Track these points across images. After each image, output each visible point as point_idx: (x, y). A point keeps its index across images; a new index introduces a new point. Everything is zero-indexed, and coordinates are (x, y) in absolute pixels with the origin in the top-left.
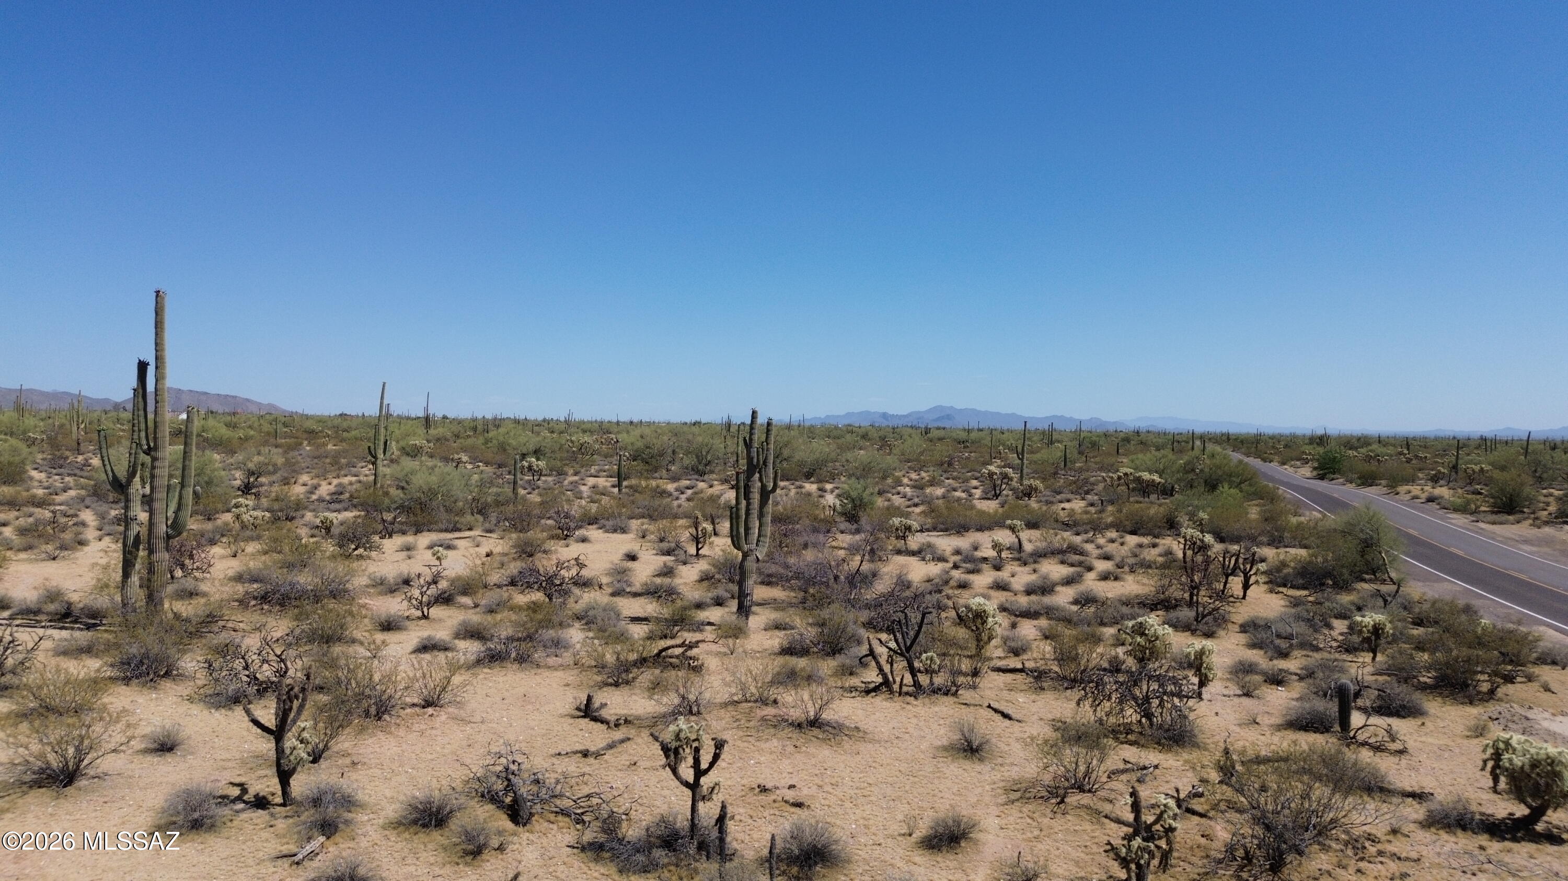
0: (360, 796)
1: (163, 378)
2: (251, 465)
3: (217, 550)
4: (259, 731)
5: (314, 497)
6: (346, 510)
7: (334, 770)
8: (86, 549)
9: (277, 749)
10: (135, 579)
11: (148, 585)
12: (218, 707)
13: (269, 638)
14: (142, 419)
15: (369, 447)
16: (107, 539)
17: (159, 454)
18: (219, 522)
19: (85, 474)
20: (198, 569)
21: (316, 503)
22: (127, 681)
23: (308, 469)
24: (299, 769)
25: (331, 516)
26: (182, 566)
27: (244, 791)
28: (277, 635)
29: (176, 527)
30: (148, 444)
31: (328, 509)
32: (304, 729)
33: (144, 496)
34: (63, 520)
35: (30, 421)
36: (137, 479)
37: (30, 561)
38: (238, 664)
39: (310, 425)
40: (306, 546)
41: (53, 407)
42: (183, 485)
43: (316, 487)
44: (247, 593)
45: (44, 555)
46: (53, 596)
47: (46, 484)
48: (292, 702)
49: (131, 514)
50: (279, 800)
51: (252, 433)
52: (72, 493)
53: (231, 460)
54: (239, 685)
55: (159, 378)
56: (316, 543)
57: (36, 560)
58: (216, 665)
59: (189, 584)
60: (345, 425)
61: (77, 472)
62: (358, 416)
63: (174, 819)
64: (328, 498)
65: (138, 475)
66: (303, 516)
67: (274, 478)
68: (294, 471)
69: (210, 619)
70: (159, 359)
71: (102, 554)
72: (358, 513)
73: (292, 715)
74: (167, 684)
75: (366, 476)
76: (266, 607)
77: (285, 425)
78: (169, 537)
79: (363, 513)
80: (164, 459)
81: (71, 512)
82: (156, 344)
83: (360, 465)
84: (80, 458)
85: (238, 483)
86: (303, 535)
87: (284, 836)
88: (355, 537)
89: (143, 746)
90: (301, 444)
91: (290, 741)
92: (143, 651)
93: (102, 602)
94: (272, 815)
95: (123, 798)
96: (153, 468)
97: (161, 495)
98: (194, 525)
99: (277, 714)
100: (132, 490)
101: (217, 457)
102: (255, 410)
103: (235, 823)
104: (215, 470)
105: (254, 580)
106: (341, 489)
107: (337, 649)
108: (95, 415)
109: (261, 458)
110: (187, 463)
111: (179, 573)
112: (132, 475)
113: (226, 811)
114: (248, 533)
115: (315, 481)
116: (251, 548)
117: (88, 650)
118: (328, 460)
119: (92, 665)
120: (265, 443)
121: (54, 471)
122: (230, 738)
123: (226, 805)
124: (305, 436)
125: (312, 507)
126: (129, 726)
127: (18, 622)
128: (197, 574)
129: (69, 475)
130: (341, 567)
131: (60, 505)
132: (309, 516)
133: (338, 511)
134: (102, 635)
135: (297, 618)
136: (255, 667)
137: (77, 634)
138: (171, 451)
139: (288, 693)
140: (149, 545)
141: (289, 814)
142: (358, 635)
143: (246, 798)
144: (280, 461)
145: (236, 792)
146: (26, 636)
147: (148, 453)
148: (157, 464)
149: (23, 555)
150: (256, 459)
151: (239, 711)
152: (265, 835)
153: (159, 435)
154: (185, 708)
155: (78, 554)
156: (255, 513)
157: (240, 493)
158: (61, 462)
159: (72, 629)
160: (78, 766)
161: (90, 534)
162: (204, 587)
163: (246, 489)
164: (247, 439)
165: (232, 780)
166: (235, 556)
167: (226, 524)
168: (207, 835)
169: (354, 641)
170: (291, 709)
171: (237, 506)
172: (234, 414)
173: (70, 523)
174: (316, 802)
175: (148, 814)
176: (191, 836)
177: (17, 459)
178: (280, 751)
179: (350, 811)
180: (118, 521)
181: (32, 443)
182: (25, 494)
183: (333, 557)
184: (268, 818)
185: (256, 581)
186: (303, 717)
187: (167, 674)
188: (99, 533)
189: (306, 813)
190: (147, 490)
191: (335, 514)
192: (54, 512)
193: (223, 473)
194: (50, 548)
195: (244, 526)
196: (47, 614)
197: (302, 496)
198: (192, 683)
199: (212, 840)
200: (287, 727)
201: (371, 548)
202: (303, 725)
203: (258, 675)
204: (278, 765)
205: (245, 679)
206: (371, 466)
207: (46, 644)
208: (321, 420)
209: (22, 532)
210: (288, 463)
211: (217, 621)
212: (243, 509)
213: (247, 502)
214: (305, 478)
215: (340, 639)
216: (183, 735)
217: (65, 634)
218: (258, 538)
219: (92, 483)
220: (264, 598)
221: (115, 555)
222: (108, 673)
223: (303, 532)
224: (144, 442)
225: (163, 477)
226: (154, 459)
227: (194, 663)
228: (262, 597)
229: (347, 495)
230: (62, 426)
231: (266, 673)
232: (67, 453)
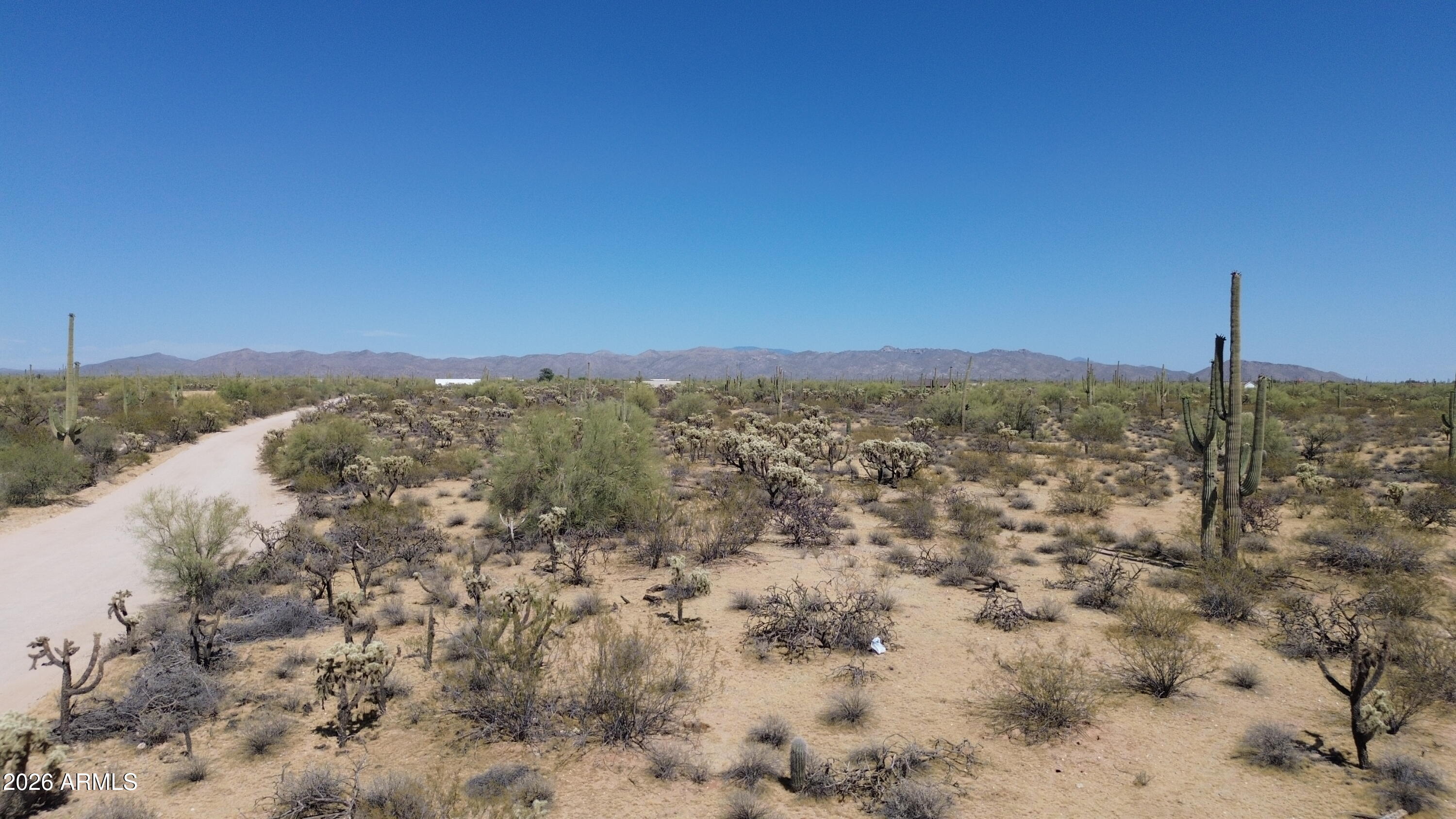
0: (1444, 781)
1: (1238, 351)
2: (1314, 432)
3: (1284, 511)
4: (1334, 688)
5: (1381, 465)
6: (1416, 480)
7: (1414, 747)
8: (1171, 499)
9: (1352, 710)
10: (1212, 528)
11: (1224, 534)
12: (1291, 658)
13: (1340, 600)
14: (1219, 389)
15: (1443, 416)
16: (1187, 493)
17: (1234, 420)
18: (1284, 484)
19: (1167, 436)
20: (1266, 526)
21: (1382, 472)
22: (1208, 617)
23: (1373, 437)
24: (1376, 736)
25: (1402, 486)
26: (1252, 522)
27: (1320, 743)
28: (1348, 599)
29: (1248, 486)
30: (1224, 410)
31: (1396, 479)
32: (1380, 697)
33: (1220, 456)
34: (1152, 473)
35: (1125, 391)
36: (1214, 441)
37: (1127, 505)
38: (1309, 621)
39: (1373, 392)
40: (1374, 514)
41: (1142, 379)
42: (1254, 448)
43: (1382, 456)
44: (1314, 554)
45: (1138, 502)
46: (1146, 536)
47: (1138, 443)
48: (1368, 667)
49: (1209, 471)
50: (1355, 760)
51: (1314, 400)
52: (1158, 451)
53: (1294, 426)
54: (1311, 641)
55: (1234, 351)
56: (1385, 512)
57: (1132, 505)
58: (1288, 617)
59: (1258, 538)
60: (1413, 392)
61: (1161, 433)
62: (1427, 383)
63: (1255, 750)
64: (1395, 467)
65: (1215, 437)
66: (1369, 484)
67: (1338, 444)
68: (1359, 439)
69: (1280, 574)
70: (1234, 334)
71: (1184, 505)
72: (1431, 485)
73: (1369, 679)
74: (1243, 627)
75: (1439, 446)
76: (1333, 570)
77: (1347, 392)
78: (1242, 495)
79: (1436, 485)
80: (1237, 424)
81: (1158, 467)
82: (1232, 321)
83: (1432, 434)
84: (1163, 422)
85: (1301, 448)
86: (1371, 503)
87: (1361, 797)
88: (1429, 509)
89: (1225, 678)
90: (1365, 412)
91: (1366, 706)
92: (1221, 593)
93: (1186, 545)
94: (1348, 773)
95: (1209, 719)
96: (1228, 431)
97: (1234, 456)
98: (1263, 486)
99: (1352, 677)
100: (1210, 451)
101: (1280, 423)
102: (1317, 379)
103: (1312, 770)
104: (1278, 435)
105: (1321, 542)
106: (1410, 459)
107: (1413, 624)
108: (1174, 386)
109: (1325, 425)
110: (1258, 428)
111: (1249, 528)
112: (1211, 437)
113: (1302, 757)
114: (1313, 497)
115: (1381, 450)
116: (1318, 511)
117: (1175, 585)
118: (1395, 429)
119: (1179, 600)
120: (1328, 411)
121: (1144, 433)
122: (1303, 689)
123: (1302, 751)
124: (1369, 403)
125: (1378, 475)
126: (1214, 658)
127: (1121, 554)
128: (1265, 531)
129: (1155, 436)
130: (1413, 540)
131: (1149, 461)
132: (1375, 484)
133: (1408, 481)
134: (1184, 574)
135: (1366, 586)
136: (1327, 625)
137: (1165, 570)
138: (1244, 416)
139: (1364, 657)
140: (1224, 500)
141: (1366, 777)
142: (1435, 612)
143: (1321, 749)
144: (1344, 428)
145: (1312, 741)
146: (1129, 567)
147: (1223, 418)
148: (1231, 428)
149: (1123, 501)
150: (1319, 426)
151: (1312, 666)
152: (1342, 790)
153: (1233, 402)
154: (1260, 652)
155: (1164, 503)
156: (1321, 478)
157: (1303, 458)
158: (1149, 425)
159: (1162, 566)
160: (1172, 683)
161: (1173, 487)
162: (1272, 543)
163: (1309, 454)
164: (1309, 406)
165: (1307, 729)
166: (1301, 517)
167: (1291, 487)
168: (1285, 774)
169: (1429, 618)
170: (1367, 674)
171: (1302, 470)
172: (1296, 382)
173: (1157, 477)
174: (1396, 773)
175: (1230, 739)
176: (1270, 771)
177: (1114, 422)
178: (1356, 713)
179: (1433, 794)
180: (1196, 477)
181: (1125, 409)
182: (1123, 450)
183: (1405, 528)
184: (1344, 774)
185: (1324, 544)
186: (1378, 685)
187: (1243, 618)
188: (1180, 486)
189: (1384, 781)
190: (1223, 451)
191: (1405, 484)
192: (1145, 466)
193: (1287, 438)
194: (1142, 496)
195: (1308, 490)
196: (1142, 550)
197: (1367, 464)
198: (1265, 631)
199: (1289, 779)
200: (1363, 692)
201: (1447, 523)
202: (1379, 692)
203: (1329, 635)
204: (1354, 726)
205: (1316, 636)
206: (1445, 436)
207: (1143, 576)
208: (1386, 388)
209: (1122, 481)
210: (1351, 431)
211: (1286, 577)
212: (1308, 474)
213: (1312, 467)
214: (1370, 446)
215: (1413, 614)
216: (1259, 676)
217: (1156, 569)
218: (1323, 502)
219: (1174, 443)
220: (1331, 561)
221: (1194, 507)
222: (1192, 608)
223: (1370, 500)
224: (1220, 408)
225: (1236, 440)
226: (1229, 424)
227: (1267, 613)
228: (1329, 560)
229: (1418, 465)
230: (1148, 395)
231: (1337, 634)
232: (1153, 418)
